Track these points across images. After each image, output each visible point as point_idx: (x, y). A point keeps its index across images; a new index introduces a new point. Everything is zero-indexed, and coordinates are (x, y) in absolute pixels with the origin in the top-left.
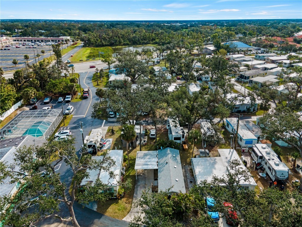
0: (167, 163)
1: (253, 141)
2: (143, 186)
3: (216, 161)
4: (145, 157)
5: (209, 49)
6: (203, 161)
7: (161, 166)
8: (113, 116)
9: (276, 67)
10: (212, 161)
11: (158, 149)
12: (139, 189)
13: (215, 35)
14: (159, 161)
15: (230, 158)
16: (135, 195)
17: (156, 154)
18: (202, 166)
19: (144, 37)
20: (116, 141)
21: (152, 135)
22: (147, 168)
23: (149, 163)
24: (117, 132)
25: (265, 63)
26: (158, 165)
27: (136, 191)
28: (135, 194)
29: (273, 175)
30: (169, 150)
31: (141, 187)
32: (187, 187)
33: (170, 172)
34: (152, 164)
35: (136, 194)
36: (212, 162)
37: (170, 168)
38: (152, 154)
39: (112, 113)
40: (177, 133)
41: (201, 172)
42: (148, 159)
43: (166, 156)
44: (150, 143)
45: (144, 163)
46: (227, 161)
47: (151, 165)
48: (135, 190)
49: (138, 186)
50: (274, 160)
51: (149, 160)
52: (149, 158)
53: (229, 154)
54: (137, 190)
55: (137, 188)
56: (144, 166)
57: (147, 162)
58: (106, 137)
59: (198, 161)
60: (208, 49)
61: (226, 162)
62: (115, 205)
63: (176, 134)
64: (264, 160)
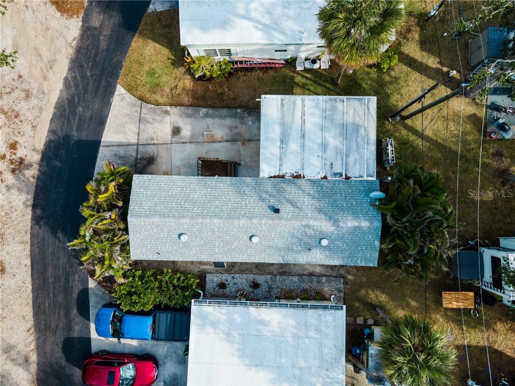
0: (277, 211)
2: (239, 134)
7: (269, 189)
12: (228, 121)
14: (302, 182)
16: (204, 110)
17: (354, 174)
18: (297, 337)
26: (280, 177)
27: (217, 113)
28: (207, 112)
30: (365, 224)
31: (236, 127)
32: (236, 269)
34: (289, 156)
35: (207, 116)
43: (320, 211)
47: (283, 154)
48: (224, 112)
49: (242, 118)
51: (310, 145)
52: (324, 146)
54: (222, 117)
55: (233, 116)
62: (169, 59)
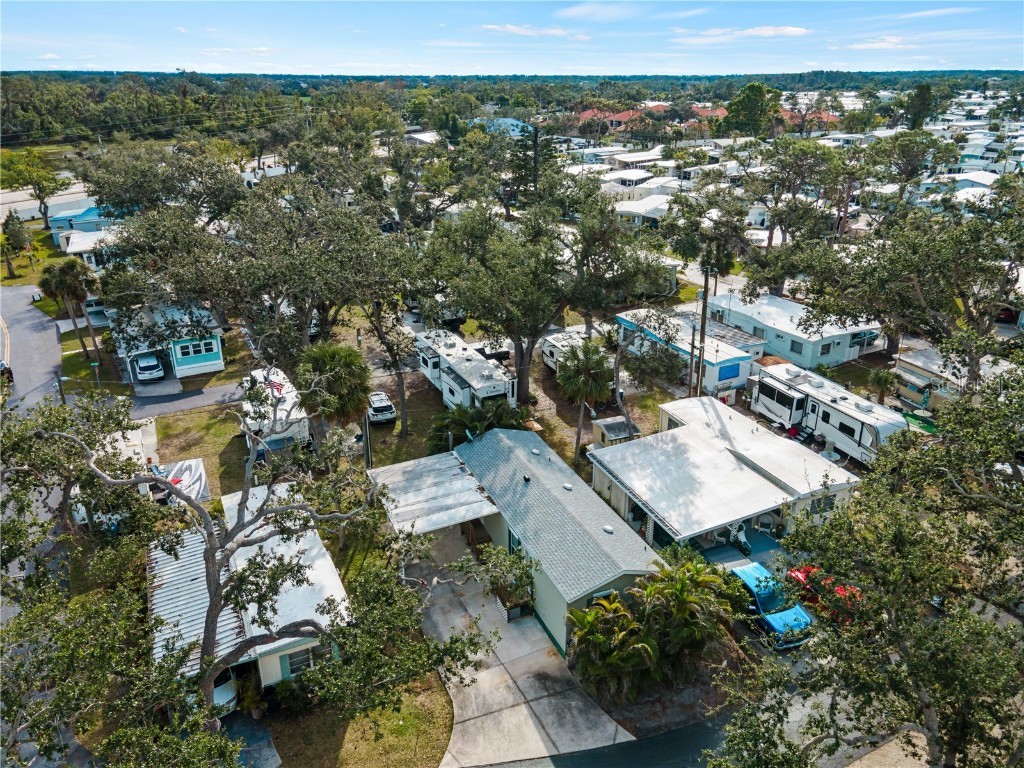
0: (527, 480)
1: (741, 363)
2: (451, 603)
3: (680, 441)
4: (416, 483)
5: (422, 142)
6: (637, 451)
7: (508, 498)
8: (161, 374)
9: (649, 178)
10: (667, 444)
11: (454, 446)
13: (420, 104)
14: (485, 484)
15: (718, 422)
17: (455, 462)
18: (643, 468)
19: (149, 111)
20: (222, 465)
21: (377, 410)
22: (450, 519)
23: (450, 501)
24: (212, 431)
25: (611, 170)
26: (489, 498)
29: (866, 448)
30: (502, 435)
31: (443, 610)
33: (564, 510)
34: (462, 500)
36: (669, 447)
37: (555, 494)
38: (437, 466)
39: (153, 362)
40: (490, 378)
41: (656, 489)
42: (434, 489)
43: (507, 460)
44: (384, 442)
45: (426, 506)
46: (718, 434)
47: (462, 504)
50: (846, 399)
51: (441, 491)
52: (436, 484)
53: (707, 412)
56: (435, 517)
57: (434, 498)
58: (162, 458)
59: (619, 456)
60: (416, 140)
61: (717, 437)
63: (488, 384)
64: (813, 411)
